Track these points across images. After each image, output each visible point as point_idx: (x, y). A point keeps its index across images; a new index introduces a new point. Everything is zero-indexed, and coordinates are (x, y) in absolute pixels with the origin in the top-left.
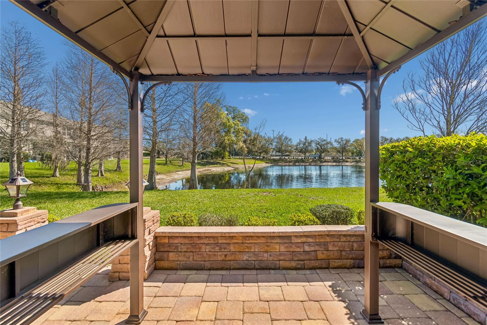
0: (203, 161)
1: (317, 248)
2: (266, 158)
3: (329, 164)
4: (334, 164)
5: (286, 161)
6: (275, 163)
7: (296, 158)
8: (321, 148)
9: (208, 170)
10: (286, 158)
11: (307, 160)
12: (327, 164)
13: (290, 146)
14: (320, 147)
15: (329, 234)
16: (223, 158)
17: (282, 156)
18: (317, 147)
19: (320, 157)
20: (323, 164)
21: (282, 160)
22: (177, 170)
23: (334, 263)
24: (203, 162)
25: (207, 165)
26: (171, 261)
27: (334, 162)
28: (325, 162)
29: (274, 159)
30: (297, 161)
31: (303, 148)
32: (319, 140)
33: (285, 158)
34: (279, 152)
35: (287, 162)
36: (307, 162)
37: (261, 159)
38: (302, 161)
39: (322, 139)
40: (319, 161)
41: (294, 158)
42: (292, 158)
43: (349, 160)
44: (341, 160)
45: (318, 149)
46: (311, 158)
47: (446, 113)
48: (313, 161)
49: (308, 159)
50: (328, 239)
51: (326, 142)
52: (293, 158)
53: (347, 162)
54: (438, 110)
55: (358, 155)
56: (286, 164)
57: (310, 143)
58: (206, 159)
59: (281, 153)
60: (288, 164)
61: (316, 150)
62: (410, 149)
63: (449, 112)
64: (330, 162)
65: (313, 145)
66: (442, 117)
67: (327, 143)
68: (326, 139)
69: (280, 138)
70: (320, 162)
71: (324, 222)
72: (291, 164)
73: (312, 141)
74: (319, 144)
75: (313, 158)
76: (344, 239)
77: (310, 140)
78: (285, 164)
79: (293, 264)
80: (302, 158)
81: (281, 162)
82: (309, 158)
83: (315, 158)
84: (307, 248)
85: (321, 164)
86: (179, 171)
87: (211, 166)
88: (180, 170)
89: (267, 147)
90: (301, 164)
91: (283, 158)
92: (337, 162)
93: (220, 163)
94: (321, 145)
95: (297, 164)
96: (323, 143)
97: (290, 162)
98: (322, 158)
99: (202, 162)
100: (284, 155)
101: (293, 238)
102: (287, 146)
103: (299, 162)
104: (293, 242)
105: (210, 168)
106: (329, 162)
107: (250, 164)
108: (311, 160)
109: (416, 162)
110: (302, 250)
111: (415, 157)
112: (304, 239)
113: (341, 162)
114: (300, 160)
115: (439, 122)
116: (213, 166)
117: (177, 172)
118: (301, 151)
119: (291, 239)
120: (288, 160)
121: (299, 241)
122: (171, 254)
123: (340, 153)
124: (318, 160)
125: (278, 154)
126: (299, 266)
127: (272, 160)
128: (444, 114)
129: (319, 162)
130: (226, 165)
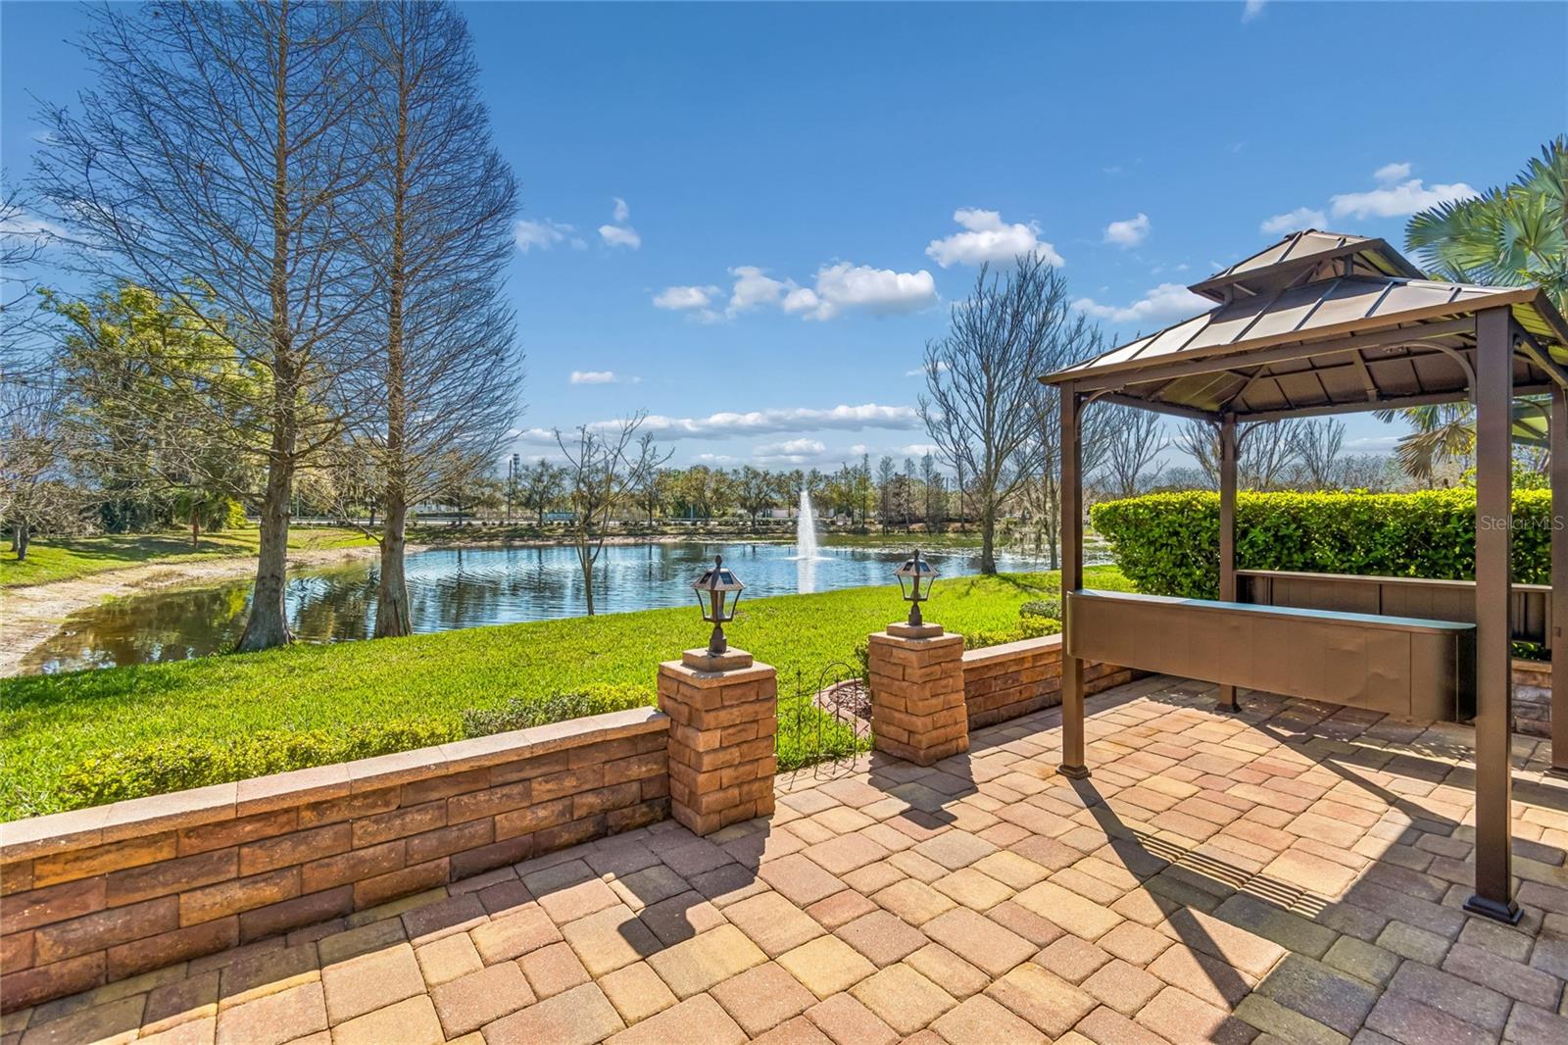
0: (120, 537)
3: (617, 540)
4: (631, 540)
5: (476, 535)
6: (438, 541)
7: (509, 525)
8: (592, 494)
9: (168, 575)
10: (474, 523)
11: (550, 531)
12: (608, 540)
13: (489, 486)
14: (589, 490)
16: (216, 525)
17: (460, 516)
18: (578, 488)
19: (587, 521)
20: (599, 541)
21: (463, 531)
22: (13, 582)
24: (127, 542)
25: (147, 554)
27: (630, 534)
28: (604, 534)
29: (430, 528)
30: (514, 534)
31: (536, 493)
32: (585, 470)
33: (470, 524)
34: (449, 502)
35: (481, 538)
36: (549, 538)
38: (533, 532)
39: (594, 465)
40: (585, 534)
41: (502, 523)
42: (497, 523)
43: (667, 529)
44: (647, 528)
45: (583, 496)
46: (559, 524)
48: (568, 533)
49: (550, 527)
51: (604, 476)
52: (501, 525)
53: (664, 533)
56: (479, 544)
57: (557, 477)
58: (135, 529)
59: (458, 504)
60: (485, 543)
61: (573, 498)
64: (619, 535)
65: (568, 486)
67: (609, 479)
68: (605, 467)
70: (590, 536)
72: (496, 543)
73: (562, 471)
74: (583, 481)
75: (565, 524)
77: (556, 468)
78: (472, 544)
80: (530, 525)
81: (458, 539)
82: (552, 524)
83: (573, 524)
85: (591, 542)
86: (25, 586)
87: (172, 558)
88: (25, 580)
90: (531, 543)
91: (465, 523)
92: (635, 535)
93: (217, 545)
94: (590, 484)
95: (517, 543)
96: (597, 479)
97: (492, 537)
98: (594, 524)
99: (117, 541)
100: (466, 515)
102: (479, 483)
103: (521, 537)
105: (174, 568)
106: (614, 535)
108: (561, 531)
113: (647, 535)
114: (526, 530)
116: (182, 557)
117: (18, 592)
118: (527, 503)
120: (484, 530)
123: (644, 508)
124: (583, 529)
125: (442, 510)
127: (422, 530)
129: (586, 538)
130: (246, 553)
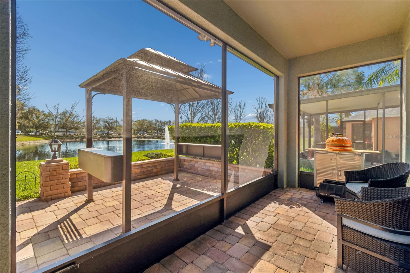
1: (153, 168)
2: (45, 134)
3: (116, 139)
5: (71, 137)
7: (83, 135)
8: (109, 126)
11: (96, 136)
12: (114, 139)
13: (76, 123)
14: (108, 125)
15: (157, 162)
17: (66, 132)
18: (105, 124)
19: (108, 134)
20: (111, 139)
21: (67, 136)
23: (160, 173)
26: (79, 186)
28: (113, 137)
32: (107, 119)
33: (70, 134)
34: (63, 128)
35: (73, 139)
37: (38, 136)
39: (110, 118)
42: (79, 134)
45: (106, 126)
46: (99, 134)
47: (191, 110)
48: (101, 137)
50: (157, 164)
51: (113, 121)
52: (80, 135)
54: (187, 108)
55: (138, 132)
56: (72, 140)
57: (98, 121)
59: (66, 129)
60: (74, 140)
61: (103, 127)
62: (185, 127)
63: (192, 110)
64: (117, 138)
65: (101, 123)
66: (189, 111)
67: (115, 122)
68: (113, 118)
69: (64, 114)
70: (108, 138)
71: (152, 158)
72: (77, 140)
73: (100, 119)
74: (106, 122)
75: (101, 134)
76: (162, 163)
77: (98, 119)
78: (70, 140)
79: (144, 176)
81: (66, 139)
82: (97, 134)
83: (103, 135)
84: (149, 169)
85: (109, 139)
89: (47, 122)
91: (68, 134)
94: (109, 123)
96: (111, 122)
97: (77, 138)
98: (110, 135)
100: (69, 132)
101: (143, 165)
102: (73, 122)
104: (143, 167)
107: (23, 141)
108: (99, 136)
109: (186, 131)
110: (147, 170)
111: (186, 130)
112: (148, 165)
115: (187, 114)
119: (142, 166)
120: (74, 136)
121: (146, 166)
122: (79, 183)
124: (106, 136)
125: (60, 130)
126: (146, 177)
128: (190, 111)
129: (107, 138)
